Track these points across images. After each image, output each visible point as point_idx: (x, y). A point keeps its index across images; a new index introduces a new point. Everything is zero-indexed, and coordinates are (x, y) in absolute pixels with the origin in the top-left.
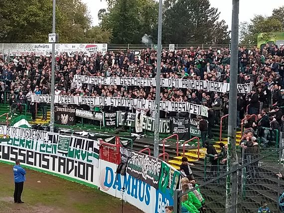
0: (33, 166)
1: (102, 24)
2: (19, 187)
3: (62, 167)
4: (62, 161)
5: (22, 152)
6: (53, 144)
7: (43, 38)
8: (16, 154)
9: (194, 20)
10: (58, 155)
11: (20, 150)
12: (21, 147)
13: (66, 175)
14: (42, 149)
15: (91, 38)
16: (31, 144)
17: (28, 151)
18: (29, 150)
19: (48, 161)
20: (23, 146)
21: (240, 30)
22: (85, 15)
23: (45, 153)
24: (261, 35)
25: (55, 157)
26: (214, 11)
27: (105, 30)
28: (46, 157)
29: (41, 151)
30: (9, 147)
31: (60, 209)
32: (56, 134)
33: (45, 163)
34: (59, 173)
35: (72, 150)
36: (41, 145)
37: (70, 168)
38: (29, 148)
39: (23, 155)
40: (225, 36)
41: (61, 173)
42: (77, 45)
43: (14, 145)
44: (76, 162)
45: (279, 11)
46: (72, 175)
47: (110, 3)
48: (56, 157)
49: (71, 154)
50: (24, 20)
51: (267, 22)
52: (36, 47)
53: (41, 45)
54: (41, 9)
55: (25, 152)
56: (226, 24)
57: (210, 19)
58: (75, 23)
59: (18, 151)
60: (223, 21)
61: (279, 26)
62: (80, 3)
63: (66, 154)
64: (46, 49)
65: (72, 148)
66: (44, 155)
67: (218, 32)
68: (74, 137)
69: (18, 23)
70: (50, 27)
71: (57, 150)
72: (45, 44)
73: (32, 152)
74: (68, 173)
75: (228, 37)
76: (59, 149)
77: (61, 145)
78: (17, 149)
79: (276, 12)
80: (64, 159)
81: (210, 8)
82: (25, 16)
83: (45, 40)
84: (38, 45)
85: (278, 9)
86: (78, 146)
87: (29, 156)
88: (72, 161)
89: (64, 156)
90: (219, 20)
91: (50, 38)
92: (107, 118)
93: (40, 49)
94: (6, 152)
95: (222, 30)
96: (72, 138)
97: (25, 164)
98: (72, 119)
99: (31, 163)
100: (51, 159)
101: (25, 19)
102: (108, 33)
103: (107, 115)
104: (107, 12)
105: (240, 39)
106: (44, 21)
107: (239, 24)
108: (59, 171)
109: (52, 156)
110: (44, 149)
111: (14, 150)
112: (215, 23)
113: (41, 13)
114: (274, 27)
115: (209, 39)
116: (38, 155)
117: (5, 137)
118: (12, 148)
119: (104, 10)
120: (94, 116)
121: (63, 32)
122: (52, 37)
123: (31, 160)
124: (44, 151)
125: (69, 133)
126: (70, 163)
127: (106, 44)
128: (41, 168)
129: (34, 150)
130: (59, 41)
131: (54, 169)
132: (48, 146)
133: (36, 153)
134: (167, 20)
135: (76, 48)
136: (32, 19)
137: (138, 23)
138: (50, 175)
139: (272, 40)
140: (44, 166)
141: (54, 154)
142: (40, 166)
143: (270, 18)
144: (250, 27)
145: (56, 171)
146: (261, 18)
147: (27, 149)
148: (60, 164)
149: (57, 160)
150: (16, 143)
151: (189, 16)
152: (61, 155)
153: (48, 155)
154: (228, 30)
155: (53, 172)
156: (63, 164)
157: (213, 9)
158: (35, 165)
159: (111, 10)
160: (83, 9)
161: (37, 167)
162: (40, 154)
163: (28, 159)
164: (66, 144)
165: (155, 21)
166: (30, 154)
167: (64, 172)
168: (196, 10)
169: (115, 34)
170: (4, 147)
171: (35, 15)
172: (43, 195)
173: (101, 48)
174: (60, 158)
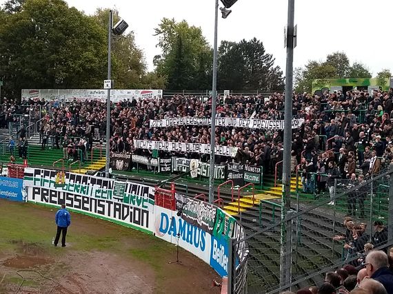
0: (89, 212)
1: (157, 70)
2: (62, 230)
3: (117, 213)
4: (117, 207)
5: (77, 197)
6: (108, 189)
7: (99, 84)
8: (71, 199)
9: (249, 67)
10: (113, 200)
11: (76, 196)
12: (76, 193)
13: (121, 220)
14: (97, 194)
15: (146, 83)
16: (86, 190)
17: (83, 197)
18: (84, 195)
19: (103, 206)
20: (78, 192)
21: (294, 76)
22: (140, 62)
23: (101, 199)
24: (315, 81)
25: (110, 203)
26: (268, 57)
27: (161, 76)
28: (101, 203)
29: (96, 196)
30: (64, 193)
31: (115, 255)
32: (111, 180)
33: (101, 209)
34: (114, 219)
35: (127, 196)
36: (97, 191)
37: (125, 214)
38: (84, 193)
39: (79, 201)
40: (279, 82)
41: (117, 219)
42: (133, 91)
43: (69, 190)
44: (131, 208)
45: (334, 57)
46: (127, 221)
47: (166, 49)
48: (112, 203)
49: (126, 200)
50: (79, 66)
51: (321, 69)
52: (91, 93)
53: (97, 90)
54: (96, 55)
55: (81, 198)
56: (280, 70)
57: (265, 65)
58: (131, 69)
59: (73, 197)
60: (278, 67)
61: (333, 72)
62: (135, 49)
63: (122, 200)
64: (101, 95)
65: (127, 193)
66: (99, 201)
67: (273, 78)
68: (129, 183)
69: (74, 69)
70: (105, 73)
71: (113, 196)
72: (101, 90)
73: (88, 198)
74: (124, 219)
75: (283, 83)
76: (115, 194)
77: (116, 191)
78: (72, 195)
79: (330, 58)
80: (120, 205)
81: (265, 54)
82: (80, 62)
83: (101, 86)
84: (93, 90)
85: (333, 55)
86: (134, 192)
87: (84, 202)
88: (128, 207)
89: (120, 202)
90: (274, 66)
91: (105, 84)
92: (162, 164)
93: (95, 94)
94: (62, 198)
95: (276, 76)
96: (127, 184)
97: (81, 210)
98: (127, 165)
99: (87, 209)
100: (106, 205)
101: (81, 65)
102: (164, 80)
103: (162, 161)
104: (162, 58)
105: (295, 85)
106: (100, 68)
107: (294, 69)
108: (115, 217)
109: (107, 202)
110: (100, 194)
111: (69, 196)
112: (270, 69)
113: (97, 60)
114: (329, 73)
115: (264, 85)
116: (93, 201)
117: (60, 183)
118: (68, 194)
119: (159, 57)
120: (150, 162)
121: (118, 78)
122: (107, 83)
123: (87, 206)
124: (99, 197)
125: (124, 179)
126: (126, 209)
127: (162, 90)
128: (97, 214)
129: (89, 196)
130: (114, 87)
131: (109, 215)
132: (103, 192)
133: (91, 199)
134: (222, 67)
135: (131, 94)
136: (88, 66)
137: (193, 69)
138: (106, 221)
139: (327, 86)
140: (99, 212)
141: (109, 200)
142: (96, 212)
143: (324, 64)
144: (305, 72)
145: (112, 217)
146: (315, 64)
147: (82, 194)
148: (116, 210)
149: (112, 206)
150: (71, 188)
151: (244, 62)
152: (116, 201)
153: (104, 201)
154: (283, 76)
155: (109, 217)
156: (119, 210)
157: (268, 55)
158: (91, 211)
159: (166, 56)
160: (138, 55)
161: (93, 212)
162: (96, 200)
163: (83, 205)
164: (121, 190)
165: (209, 67)
166: (86, 199)
167: (120, 218)
168: (251, 56)
169: (170, 80)
170: (59, 192)
171: (91, 61)
172: (99, 240)
173: (157, 94)
174: (116, 204)
